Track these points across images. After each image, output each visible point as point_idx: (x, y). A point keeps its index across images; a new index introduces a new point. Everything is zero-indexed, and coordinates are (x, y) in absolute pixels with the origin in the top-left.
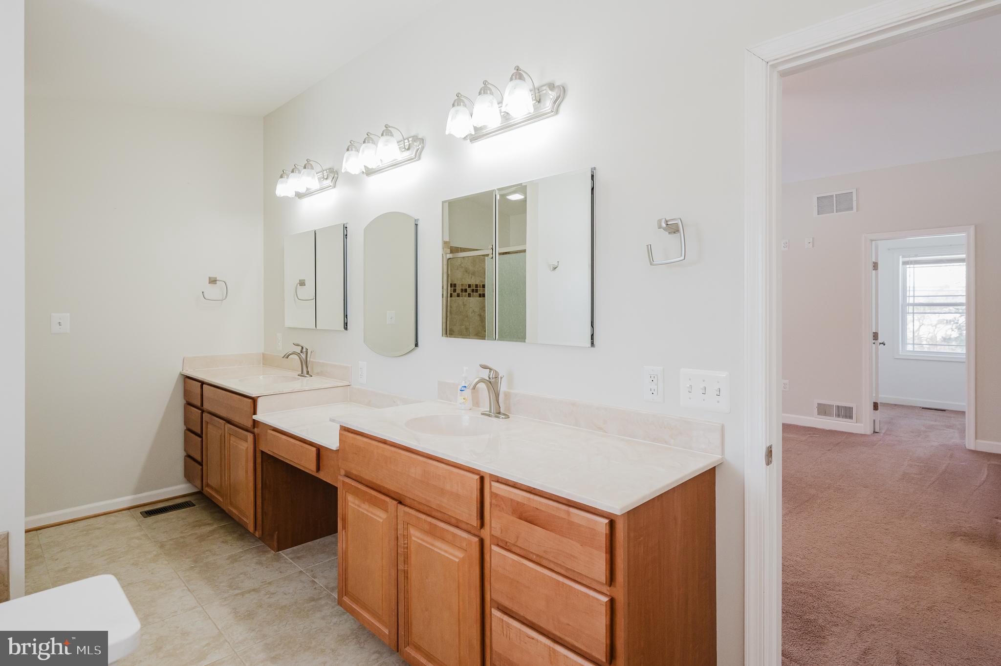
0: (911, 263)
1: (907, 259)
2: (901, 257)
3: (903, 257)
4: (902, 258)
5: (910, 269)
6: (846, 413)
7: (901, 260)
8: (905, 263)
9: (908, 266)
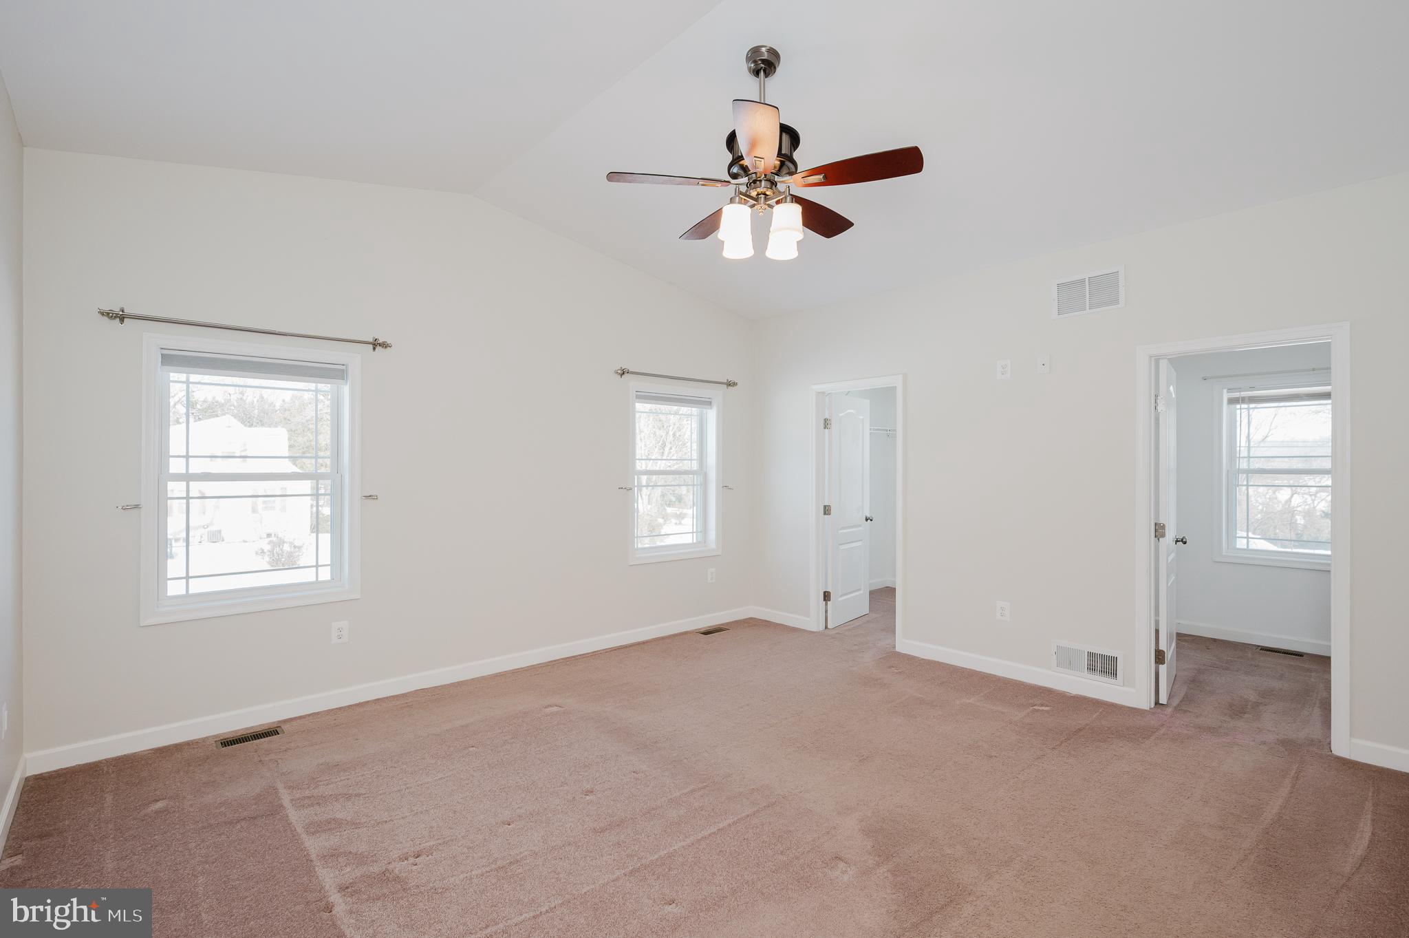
0: (1243, 400)
1: (1236, 395)
2: (1225, 391)
3: (1230, 390)
4: (1228, 392)
5: (1241, 410)
6: (1105, 666)
7: (1226, 396)
8: (1233, 401)
9: (1238, 406)
